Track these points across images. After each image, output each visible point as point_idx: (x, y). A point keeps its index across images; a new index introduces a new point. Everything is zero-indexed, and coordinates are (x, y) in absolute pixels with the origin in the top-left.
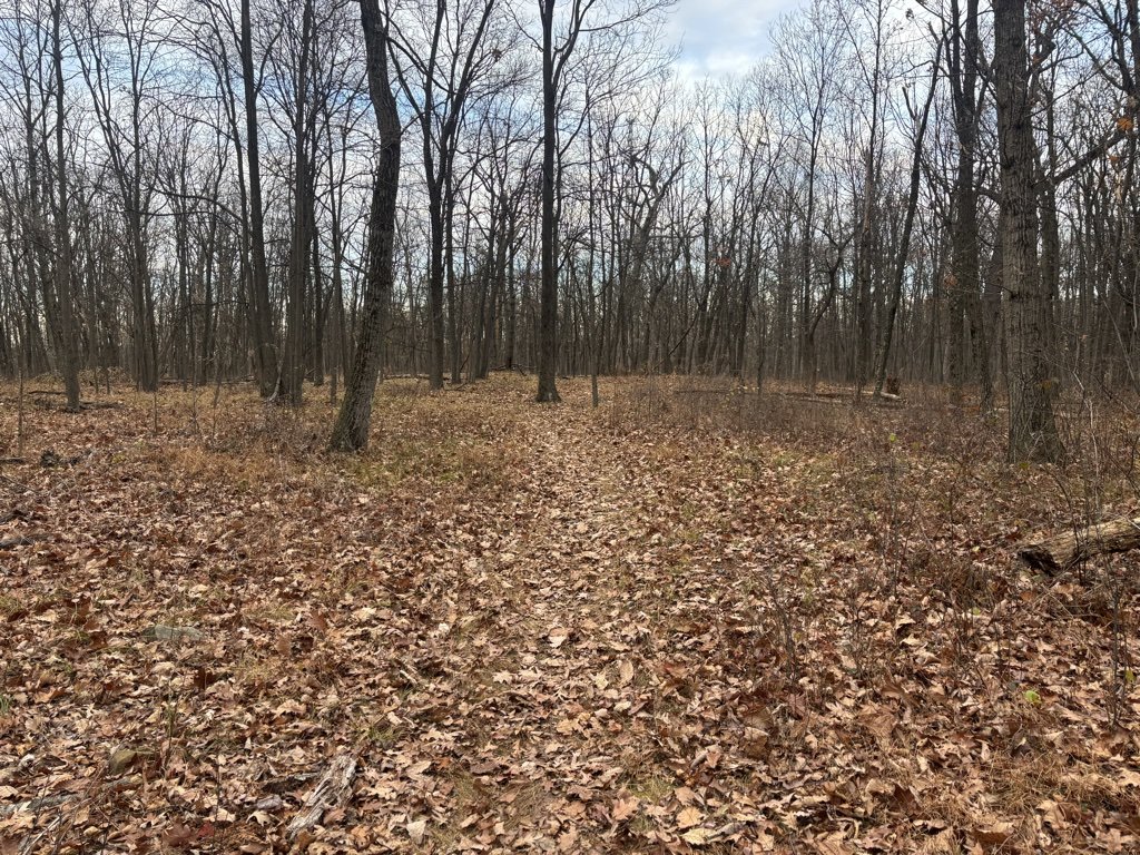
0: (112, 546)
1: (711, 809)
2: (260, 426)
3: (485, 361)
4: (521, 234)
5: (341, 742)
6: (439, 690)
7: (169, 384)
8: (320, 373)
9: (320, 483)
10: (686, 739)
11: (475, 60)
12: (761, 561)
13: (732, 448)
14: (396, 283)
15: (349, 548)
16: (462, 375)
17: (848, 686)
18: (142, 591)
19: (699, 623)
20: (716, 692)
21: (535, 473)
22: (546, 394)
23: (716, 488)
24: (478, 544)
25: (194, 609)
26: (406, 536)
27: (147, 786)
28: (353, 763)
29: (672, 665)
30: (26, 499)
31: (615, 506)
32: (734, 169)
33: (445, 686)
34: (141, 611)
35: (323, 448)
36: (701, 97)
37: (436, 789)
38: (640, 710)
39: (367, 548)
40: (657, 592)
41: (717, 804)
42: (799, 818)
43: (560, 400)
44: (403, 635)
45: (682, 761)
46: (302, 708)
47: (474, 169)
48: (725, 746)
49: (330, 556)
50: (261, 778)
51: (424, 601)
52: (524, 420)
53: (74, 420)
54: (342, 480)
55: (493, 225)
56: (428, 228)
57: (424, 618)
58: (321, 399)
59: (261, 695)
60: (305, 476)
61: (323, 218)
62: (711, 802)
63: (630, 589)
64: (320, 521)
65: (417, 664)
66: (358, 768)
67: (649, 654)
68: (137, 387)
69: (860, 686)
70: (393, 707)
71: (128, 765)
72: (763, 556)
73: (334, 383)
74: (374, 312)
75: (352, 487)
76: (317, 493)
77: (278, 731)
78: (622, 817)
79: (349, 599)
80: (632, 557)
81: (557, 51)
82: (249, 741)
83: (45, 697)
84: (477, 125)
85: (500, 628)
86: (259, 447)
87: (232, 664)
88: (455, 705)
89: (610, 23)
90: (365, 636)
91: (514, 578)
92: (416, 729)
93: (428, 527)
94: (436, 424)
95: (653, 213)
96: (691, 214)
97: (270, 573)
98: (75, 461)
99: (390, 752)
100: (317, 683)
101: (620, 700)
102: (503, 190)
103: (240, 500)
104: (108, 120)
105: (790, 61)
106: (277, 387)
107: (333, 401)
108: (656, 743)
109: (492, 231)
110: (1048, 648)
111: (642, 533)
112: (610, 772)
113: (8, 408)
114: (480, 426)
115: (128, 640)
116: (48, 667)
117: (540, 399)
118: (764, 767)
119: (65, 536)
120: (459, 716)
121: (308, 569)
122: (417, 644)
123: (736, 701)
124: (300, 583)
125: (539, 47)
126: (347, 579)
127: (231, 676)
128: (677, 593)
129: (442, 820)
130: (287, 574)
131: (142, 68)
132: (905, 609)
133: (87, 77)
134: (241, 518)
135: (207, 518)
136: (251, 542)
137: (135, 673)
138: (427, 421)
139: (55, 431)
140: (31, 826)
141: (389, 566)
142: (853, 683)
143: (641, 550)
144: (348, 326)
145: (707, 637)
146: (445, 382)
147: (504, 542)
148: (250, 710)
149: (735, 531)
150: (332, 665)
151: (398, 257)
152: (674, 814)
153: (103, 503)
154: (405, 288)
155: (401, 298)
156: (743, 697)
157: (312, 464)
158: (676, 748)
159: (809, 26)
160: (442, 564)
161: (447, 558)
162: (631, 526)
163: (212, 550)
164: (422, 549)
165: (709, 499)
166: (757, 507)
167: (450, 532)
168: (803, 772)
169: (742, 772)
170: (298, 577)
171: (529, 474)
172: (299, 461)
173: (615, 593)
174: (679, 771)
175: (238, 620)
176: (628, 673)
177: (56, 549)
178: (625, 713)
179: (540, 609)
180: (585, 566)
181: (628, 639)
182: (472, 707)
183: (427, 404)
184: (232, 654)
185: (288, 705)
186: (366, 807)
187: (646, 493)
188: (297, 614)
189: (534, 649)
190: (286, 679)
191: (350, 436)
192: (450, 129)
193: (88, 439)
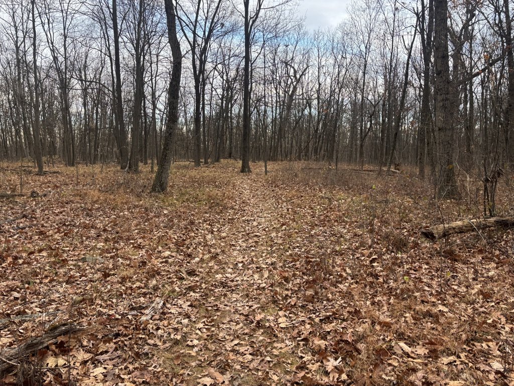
0: (65, 228)
1: (290, 317)
2: (122, 182)
3: (219, 154)
4: (236, 97)
5: (157, 296)
6: (194, 280)
7: (79, 163)
8: (146, 159)
9: (148, 205)
10: (284, 296)
11: (215, 20)
12: (325, 236)
13: (322, 193)
14: (180, 119)
15: (160, 230)
16: (209, 160)
17: (348, 279)
18: (79, 245)
19: (295, 258)
20: (298, 281)
21: (237, 202)
22: (245, 169)
23: (312, 208)
24: (212, 230)
25: (100, 251)
26: (183, 226)
27: (89, 308)
28: (162, 302)
29: (283, 272)
30: (27, 210)
31: (269, 216)
32: (331, 69)
33: (197, 279)
34: (79, 252)
35: (148, 191)
36: (317, 37)
37: (192, 311)
38: (269, 287)
39: (168, 230)
40: (281, 247)
41: (293, 316)
42: (320, 320)
43: (251, 172)
44: (181, 262)
45: (282, 303)
46: (143, 285)
47: (215, 68)
48: (298, 298)
49: (152, 233)
50: (129, 306)
51: (190, 250)
52: (235, 180)
53: (41, 178)
54: (157, 204)
55: (223, 93)
56: (194, 95)
57: (189, 256)
58: (147, 170)
59: (127, 280)
60: (141, 202)
61: (147, 90)
62: (290, 315)
63: (271, 246)
64: (148, 220)
65: (186, 271)
66: (164, 304)
67: (275, 268)
68: (66, 164)
69: (352, 279)
70: (177, 285)
71: (81, 302)
72: (326, 235)
73: (152, 164)
74: (170, 134)
75: (161, 207)
76: (146, 209)
77: (134, 292)
78: (259, 319)
79: (160, 248)
80: (274, 234)
81: (251, 18)
82: (124, 295)
83: (47, 281)
84: (216, 50)
85: (219, 260)
86: (121, 191)
87: (116, 271)
88: (200, 285)
89: (274, 5)
90: (166, 262)
91: (226, 242)
92: (185, 293)
93: (192, 223)
94: (197, 181)
95: (295, 88)
96: (312, 89)
97: (129, 239)
98: (45, 195)
99: (176, 300)
100: (148, 277)
101: (262, 283)
102: (227, 77)
103: (114, 211)
104: (53, 46)
105: (355, 21)
106: (128, 165)
107: (152, 171)
108: (273, 296)
109: (223, 95)
110: (427, 267)
111: (279, 226)
112: (255, 306)
113: (13, 173)
114: (215, 182)
115: (76, 262)
116: (46, 270)
117: (243, 171)
118: (312, 305)
119: (45, 225)
120: (202, 289)
121: (143, 238)
122: (187, 265)
123: (305, 283)
124: (140, 243)
125: (243, 16)
126: (159, 241)
127: (116, 274)
128: (289, 247)
129: (194, 320)
130: (136, 239)
131: (68, 23)
132: (376, 253)
133: (43, 27)
134: (116, 219)
135: (102, 218)
136: (121, 227)
137: (79, 273)
138: (193, 180)
139: (34, 183)
140: (48, 320)
141: (176, 237)
142: (349, 278)
143: (278, 232)
144: (158, 138)
145: (298, 263)
146: (201, 164)
147: (223, 229)
148: (124, 286)
149: (316, 225)
150: (154, 271)
151: (181, 108)
152: (277, 319)
153: (59, 212)
154: (184, 121)
155: (182, 125)
156: (307, 282)
157: (144, 197)
158: (280, 298)
159: (364, 6)
160: (197, 237)
161: (199, 235)
162: (275, 223)
163: (105, 230)
164: (189, 231)
165: (308, 213)
166: (327, 216)
167: (201, 225)
168: (325, 306)
169: (304, 306)
170: (140, 241)
171: (235, 202)
172: (139, 196)
173: (265, 248)
174: (281, 306)
175: (117, 255)
176: (266, 275)
177: (42, 229)
178: (264, 288)
179: (235, 253)
180: (255, 238)
181: (268, 264)
182: (206, 286)
183: (193, 173)
184: (115, 267)
185: (138, 284)
186: (167, 315)
187: (283, 210)
188: (140, 254)
189: (232, 267)
190: (136, 276)
191: (160, 186)
192: (204, 51)
193: (49, 187)
